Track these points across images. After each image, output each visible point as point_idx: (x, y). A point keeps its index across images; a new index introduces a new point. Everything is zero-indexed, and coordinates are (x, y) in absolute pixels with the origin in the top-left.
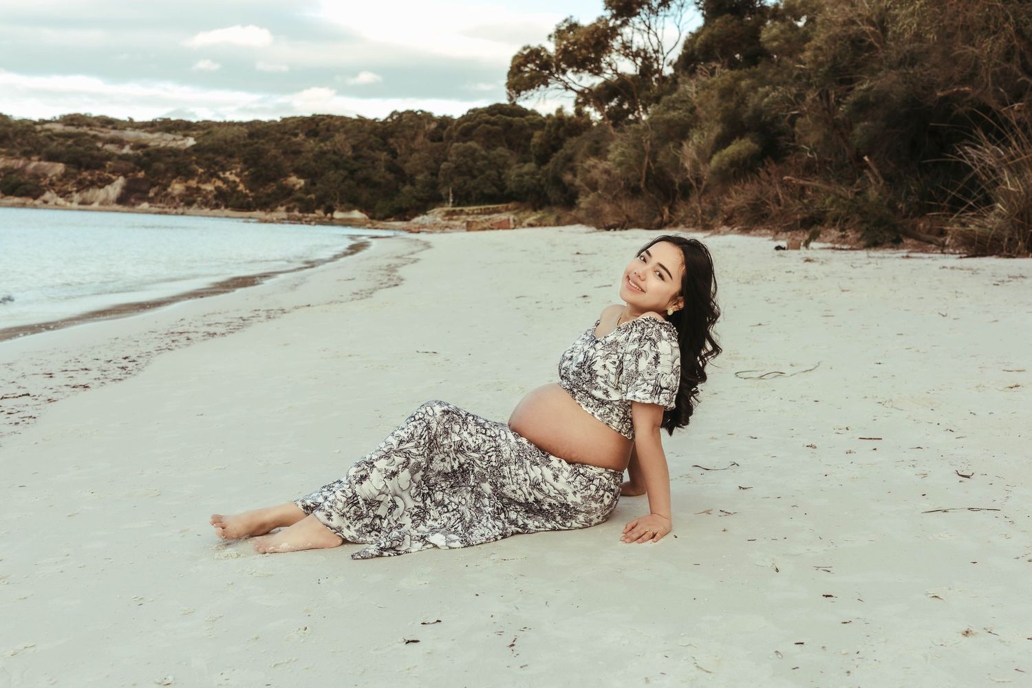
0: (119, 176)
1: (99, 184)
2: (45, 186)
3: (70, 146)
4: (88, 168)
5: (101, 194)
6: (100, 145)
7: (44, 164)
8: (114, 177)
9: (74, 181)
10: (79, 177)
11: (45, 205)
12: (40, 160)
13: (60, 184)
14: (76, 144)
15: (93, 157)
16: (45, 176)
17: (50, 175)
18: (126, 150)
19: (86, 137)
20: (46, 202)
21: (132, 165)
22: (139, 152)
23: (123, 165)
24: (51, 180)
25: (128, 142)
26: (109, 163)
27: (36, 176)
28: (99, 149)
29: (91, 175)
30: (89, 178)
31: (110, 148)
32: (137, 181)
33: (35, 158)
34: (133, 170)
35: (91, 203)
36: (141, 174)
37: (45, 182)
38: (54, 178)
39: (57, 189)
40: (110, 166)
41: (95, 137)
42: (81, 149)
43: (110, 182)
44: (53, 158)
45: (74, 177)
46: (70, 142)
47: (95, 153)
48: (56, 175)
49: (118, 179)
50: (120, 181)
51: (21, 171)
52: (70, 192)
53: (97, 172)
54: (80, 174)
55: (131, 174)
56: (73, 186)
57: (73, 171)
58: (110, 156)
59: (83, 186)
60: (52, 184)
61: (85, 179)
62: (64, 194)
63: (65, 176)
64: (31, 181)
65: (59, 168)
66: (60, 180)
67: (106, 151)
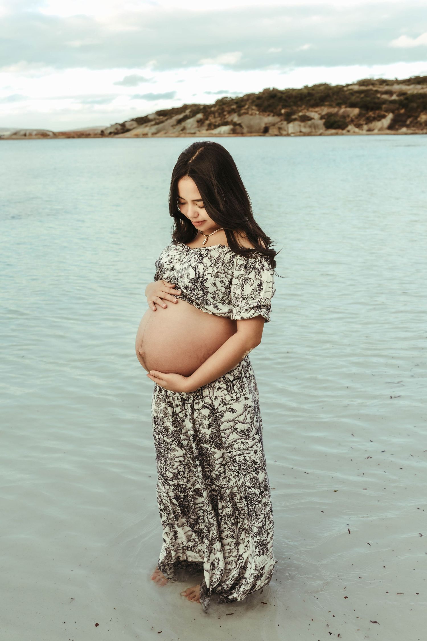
0: (389, 113)
1: (379, 119)
2: (349, 122)
3: (362, 98)
4: (372, 109)
5: (378, 124)
6: (379, 95)
7: (349, 109)
8: (386, 114)
9: (364, 118)
10: (367, 115)
11: (348, 133)
12: (346, 107)
13: (356, 120)
14: (366, 96)
15: (375, 103)
16: (348, 116)
17: (351, 115)
18: (394, 97)
19: (372, 92)
20: (349, 131)
21: (397, 106)
22: (402, 98)
23: (392, 106)
24: (352, 118)
25: (395, 93)
26: (384, 106)
27: (345, 116)
28: (379, 98)
29: (374, 114)
30: (373, 115)
31: (385, 97)
32: (400, 115)
33: (343, 106)
34: (398, 109)
35: (373, 130)
36: (402, 111)
37: (348, 120)
38: (354, 117)
39: (355, 123)
40: (385, 108)
41: (377, 92)
42: (368, 99)
43: (384, 117)
44: (353, 105)
45: (364, 115)
46: (362, 95)
47: (376, 100)
48: (354, 115)
49: (388, 115)
50: (390, 116)
51: (336, 114)
52: (362, 125)
53: (377, 112)
54: (368, 113)
55: (396, 112)
56: (364, 121)
57: (364, 112)
58: (385, 102)
59: (369, 120)
60: (352, 121)
61: (370, 116)
62: (359, 126)
63: (359, 116)
64: (341, 120)
65: (356, 111)
66: (356, 118)
67: (383, 98)
